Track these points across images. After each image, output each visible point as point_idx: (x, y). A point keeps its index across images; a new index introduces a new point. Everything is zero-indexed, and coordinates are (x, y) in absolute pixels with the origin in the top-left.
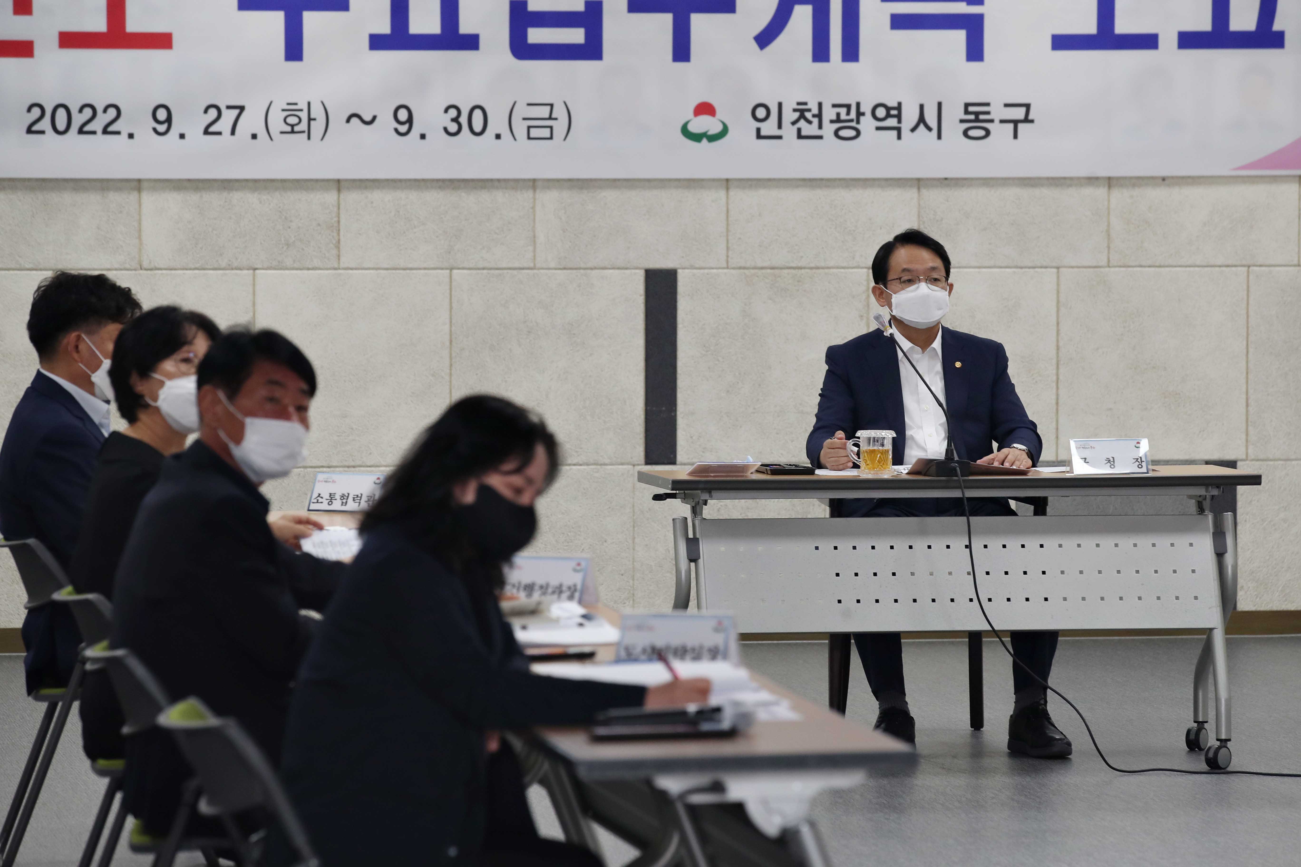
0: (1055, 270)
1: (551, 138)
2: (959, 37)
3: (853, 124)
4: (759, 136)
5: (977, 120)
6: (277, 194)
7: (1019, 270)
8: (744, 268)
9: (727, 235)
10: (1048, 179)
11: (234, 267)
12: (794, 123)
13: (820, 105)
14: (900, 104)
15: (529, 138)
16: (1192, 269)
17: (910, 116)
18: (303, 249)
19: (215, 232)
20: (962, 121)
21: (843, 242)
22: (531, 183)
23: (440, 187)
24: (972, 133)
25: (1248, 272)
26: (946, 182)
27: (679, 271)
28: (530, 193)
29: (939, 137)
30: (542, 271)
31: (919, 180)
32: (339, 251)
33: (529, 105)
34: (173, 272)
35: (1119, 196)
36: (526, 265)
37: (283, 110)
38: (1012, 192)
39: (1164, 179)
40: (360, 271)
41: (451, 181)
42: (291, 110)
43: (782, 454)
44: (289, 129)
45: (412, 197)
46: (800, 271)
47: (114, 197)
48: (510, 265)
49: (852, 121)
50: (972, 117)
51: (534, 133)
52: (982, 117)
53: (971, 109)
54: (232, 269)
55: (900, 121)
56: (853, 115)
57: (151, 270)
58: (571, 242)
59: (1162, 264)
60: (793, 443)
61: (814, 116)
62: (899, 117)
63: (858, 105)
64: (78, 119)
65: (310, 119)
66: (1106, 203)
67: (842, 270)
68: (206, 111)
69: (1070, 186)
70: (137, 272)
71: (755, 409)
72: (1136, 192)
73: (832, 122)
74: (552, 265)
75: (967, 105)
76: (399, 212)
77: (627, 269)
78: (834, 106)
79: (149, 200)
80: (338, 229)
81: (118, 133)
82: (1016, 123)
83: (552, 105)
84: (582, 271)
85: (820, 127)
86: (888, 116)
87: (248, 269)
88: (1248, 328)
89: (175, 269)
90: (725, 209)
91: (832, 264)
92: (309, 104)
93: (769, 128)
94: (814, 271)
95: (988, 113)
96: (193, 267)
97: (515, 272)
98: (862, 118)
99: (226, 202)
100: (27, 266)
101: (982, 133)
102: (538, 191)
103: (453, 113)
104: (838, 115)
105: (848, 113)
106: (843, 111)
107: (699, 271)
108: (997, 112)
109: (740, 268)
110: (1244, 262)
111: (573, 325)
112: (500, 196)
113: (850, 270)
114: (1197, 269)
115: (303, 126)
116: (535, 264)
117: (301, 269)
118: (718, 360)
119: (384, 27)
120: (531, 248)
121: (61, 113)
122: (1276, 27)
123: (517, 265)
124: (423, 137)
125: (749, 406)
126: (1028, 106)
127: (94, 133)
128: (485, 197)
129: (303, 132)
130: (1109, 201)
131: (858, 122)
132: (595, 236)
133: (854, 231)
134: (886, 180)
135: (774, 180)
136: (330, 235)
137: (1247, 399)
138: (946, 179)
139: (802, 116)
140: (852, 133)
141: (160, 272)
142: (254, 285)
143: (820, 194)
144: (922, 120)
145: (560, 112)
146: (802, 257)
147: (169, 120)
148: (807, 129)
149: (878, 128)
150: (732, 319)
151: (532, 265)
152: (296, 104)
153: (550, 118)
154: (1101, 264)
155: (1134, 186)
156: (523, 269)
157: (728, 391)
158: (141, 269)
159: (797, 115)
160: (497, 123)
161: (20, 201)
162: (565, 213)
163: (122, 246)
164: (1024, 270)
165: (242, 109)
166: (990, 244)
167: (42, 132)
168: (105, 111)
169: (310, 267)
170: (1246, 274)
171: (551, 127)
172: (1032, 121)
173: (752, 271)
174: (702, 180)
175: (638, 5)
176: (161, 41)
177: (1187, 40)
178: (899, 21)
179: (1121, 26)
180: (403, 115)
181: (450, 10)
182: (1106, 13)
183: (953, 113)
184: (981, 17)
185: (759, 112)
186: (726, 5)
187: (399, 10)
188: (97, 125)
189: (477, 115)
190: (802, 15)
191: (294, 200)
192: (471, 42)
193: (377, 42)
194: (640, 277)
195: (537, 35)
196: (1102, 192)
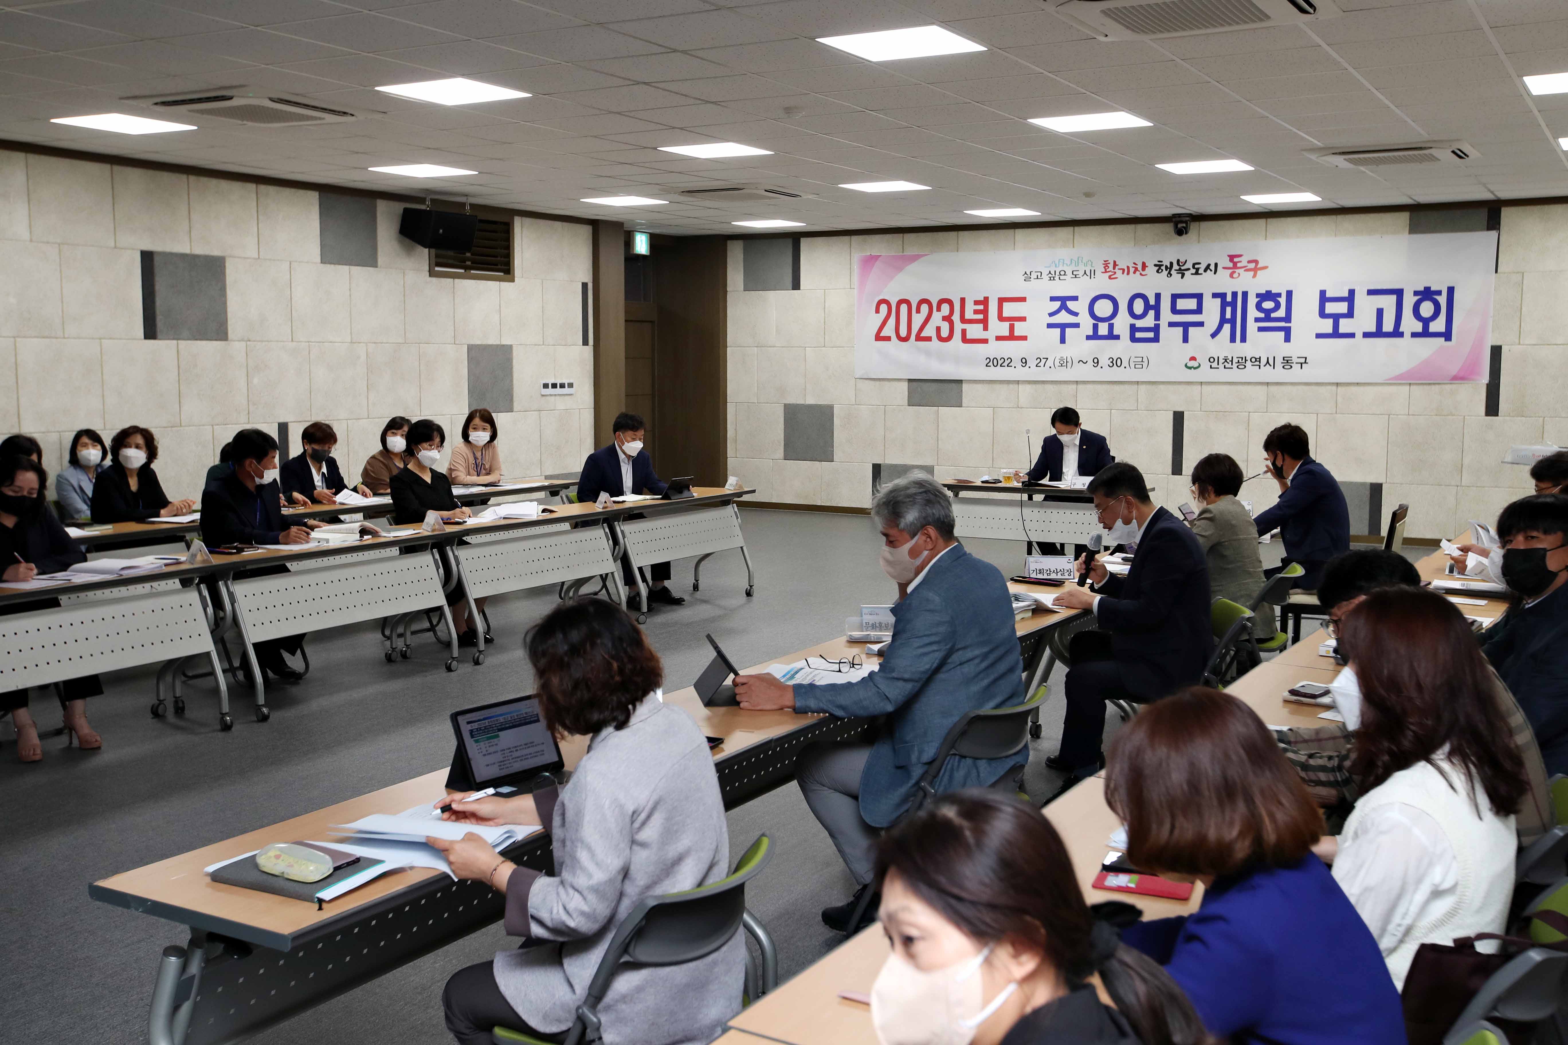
0: (1316, 414)
1: (1142, 368)
2: (1282, 334)
3: (1244, 364)
4: (1211, 367)
5: (1287, 362)
6: (1058, 385)
8: (1206, 411)
9: (1201, 400)
10: (1314, 383)
11: (1045, 408)
12: (1223, 363)
13: (1232, 357)
14: (1260, 357)
15: (1135, 368)
17: (1264, 361)
19: (1040, 397)
20: (1282, 363)
21: (1240, 403)
22: (1136, 383)
23: (1108, 384)
24: (1285, 367)
26: (1277, 384)
27: (1185, 412)
28: (1135, 386)
29: (1274, 368)
30: (1140, 411)
31: (1268, 383)
33: (1135, 357)
35: (1341, 389)
37: (1059, 359)
38: (1301, 388)
39: (1357, 384)
41: (1111, 382)
42: (1062, 359)
44: (1061, 365)
45: (1099, 387)
46: (1225, 413)
47: (1011, 386)
48: (1130, 409)
51: (1137, 366)
52: (1289, 362)
55: (1260, 363)
56: (1244, 361)
57: (1021, 408)
58: (1149, 402)
59: (1356, 413)
61: (1230, 361)
62: (1260, 361)
63: (1245, 357)
64: (1000, 362)
65: (1067, 362)
67: (1240, 413)
68: (1037, 360)
69: (1322, 385)
70: (1017, 409)
72: (1347, 388)
73: (1236, 363)
74: (1143, 409)
75: (1284, 358)
76: (1095, 391)
77: (1167, 411)
78: (1237, 358)
79: (1021, 387)
80: (1076, 396)
81: (1012, 366)
82: (1301, 364)
83: (1143, 357)
84: (1152, 411)
85: (1232, 364)
86: (1256, 361)
88: (1388, 436)
89: (1028, 408)
90: (1200, 392)
91: (1236, 411)
92: (1067, 357)
93: (1215, 365)
94: (1230, 413)
95: (1292, 360)
96: (1033, 407)
97: (1131, 411)
98: (1247, 362)
99: (1043, 388)
100: (986, 407)
101: (1289, 367)
102: (1138, 385)
103: (1111, 360)
105: (1242, 360)
106: (1240, 360)
107: (1191, 412)
108: (1295, 360)
110: (1387, 414)
111: (1149, 429)
112: (1126, 386)
113: (1242, 413)
114: (1369, 415)
115: (1065, 364)
116: (1137, 409)
118: (1196, 442)
119: (1091, 333)
120: (1136, 403)
121: (995, 360)
122: (1401, 330)
123: (1132, 409)
124: (1102, 367)
126: (1306, 358)
127: (1005, 366)
128: (1122, 387)
129: (1065, 366)
130: (1337, 391)
132: (1157, 400)
133: (1244, 400)
134: (1256, 383)
135: (1217, 382)
136: (1074, 398)
138: (1277, 382)
139: (1226, 360)
140: (1243, 367)
141: (1024, 409)
143: (1233, 387)
144: (1268, 362)
145: (1145, 360)
146: (1226, 408)
147: (1026, 362)
148: (1227, 365)
149: (1252, 365)
150: (1201, 428)
152: (1063, 357)
153: (1142, 362)
154: (1333, 413)
155: (1346, 386)
156: (1134, 410)
159: (1224, 361)
160: (1125, 363)
161: (985, 387)
162: (1148, 392)
163: (1013, 401)
164: (1304, 414)
165: (1047, 359)
166: (1292, 405)
167: (990, 366)
168: (1007, 360)
170: (1388, 418)
171: (1142, 365)
172: (1307, 363)
173: (1209, 412)
174: (1193, 382)
175: (1171, 324)
176: (1024, 338)
177: (1366, 335)
178: (1261, 329)
179: (1342, 330)
180: (1096, 361)
181: (1111, 327)
182: (1336, 326)
183: (1279, 360)
184: (1290, 328)
185: (1211, 360)
186: (1201, 324)
187: (1095, 327)
188: (1005, 364)
189: (1119, 361)
190: (1227, 327)
191: (1064, 387)
192: (1117, 337)
193: (1088, 338)
194: (1172, 413)
195: (1138, 335)
196: (1334, 388)
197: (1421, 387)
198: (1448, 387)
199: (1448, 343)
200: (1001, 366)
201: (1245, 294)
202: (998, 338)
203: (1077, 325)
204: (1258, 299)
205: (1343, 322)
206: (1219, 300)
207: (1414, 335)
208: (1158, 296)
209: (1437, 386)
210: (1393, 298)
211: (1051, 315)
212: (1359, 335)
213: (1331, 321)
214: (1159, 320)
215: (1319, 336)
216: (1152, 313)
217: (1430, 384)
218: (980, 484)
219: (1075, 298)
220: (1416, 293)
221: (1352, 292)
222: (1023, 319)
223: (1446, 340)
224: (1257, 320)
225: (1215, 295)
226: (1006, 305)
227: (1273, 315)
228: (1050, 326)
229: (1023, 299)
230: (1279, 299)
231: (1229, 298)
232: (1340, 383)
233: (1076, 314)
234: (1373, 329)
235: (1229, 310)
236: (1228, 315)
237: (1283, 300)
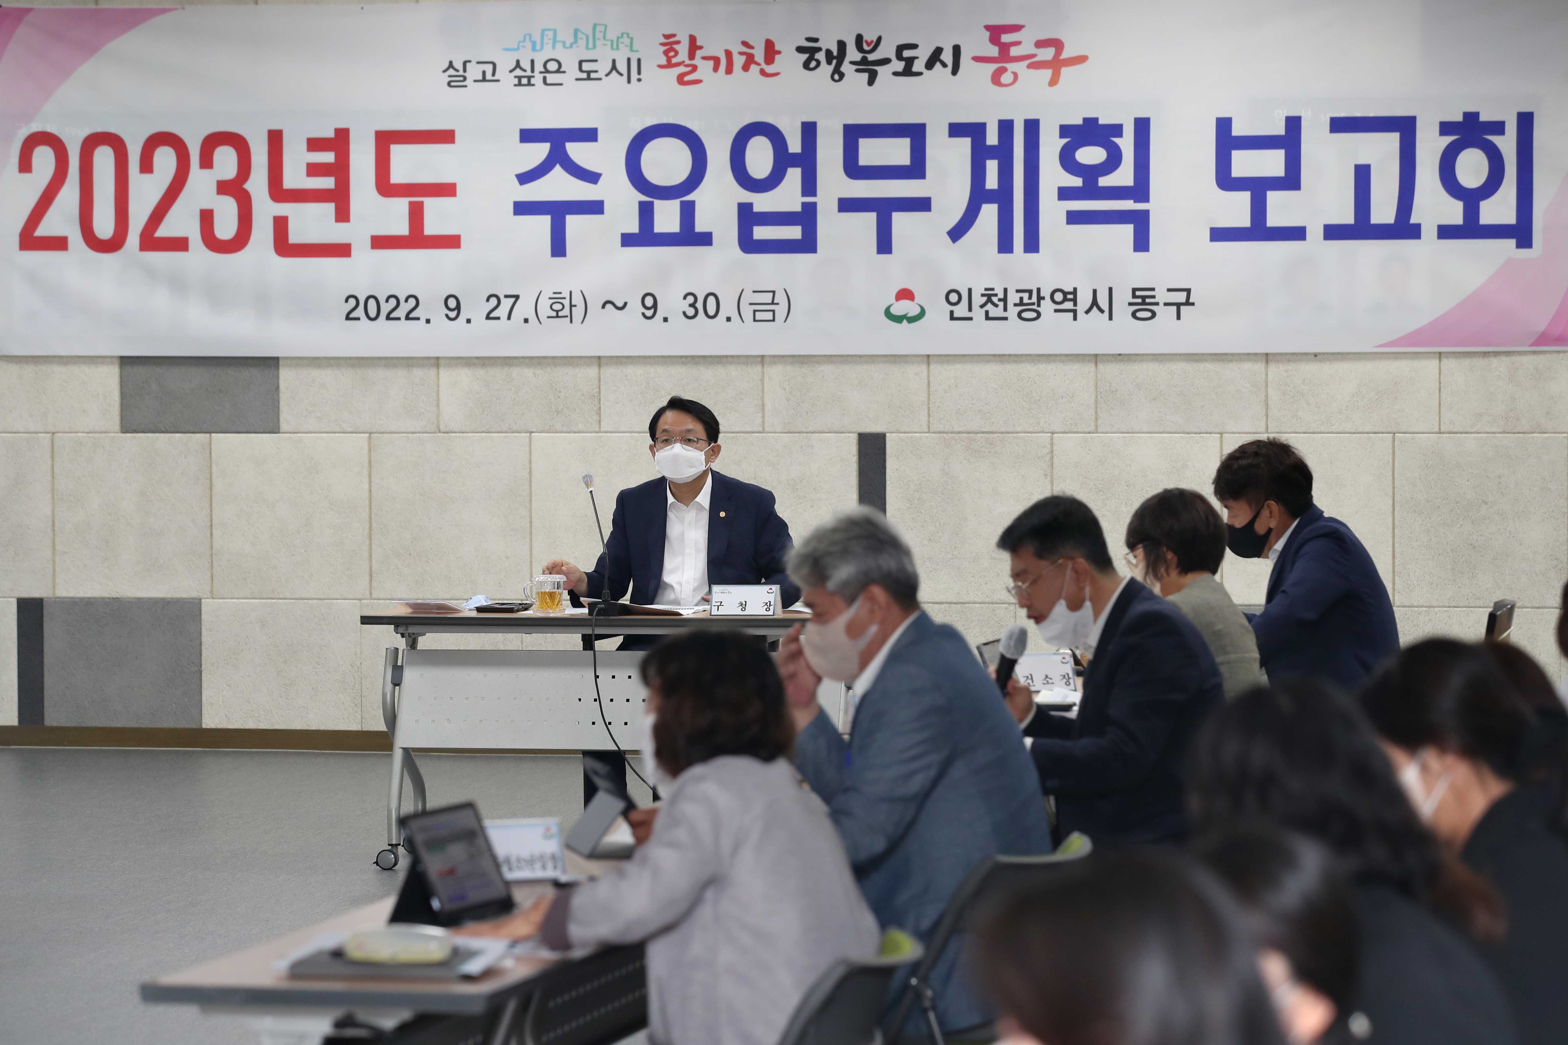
0: (1218, 435)
1: (774, 320)
2: (1127, 231)
3: (1035, 307)
4: (952, 318)
5: (1144, 303)
6: (549, 369)
7: (1187, 435)
8: (944, 433)
9: (929, 403)
10: (1211, 354)
11: (514, 430)
12: (982, 306)
13: (1006, 290)
14: (1075, 289)
15: (755, 320)
16: (1342, 435)
17: (1084, 300)
18: (570, 415)
19: (498, 401)
20: (1130, 304)
21: (1029, 410)
22: (760, 359)
23: (683, 363)
24: (1139, 315)
25: (1394, 438)
26: (1120, 357)
27: (888, 435)
28: (759, 368)
29: (1111, 318)
30: (770, 434)
31: (1096, 356)
32: (600, 417)
33: (754, 292)
34: (465, 434)
35: (1276, 371)
36: (755, 429)
37: (550, 298)
38: (1178, 367)
39: (1316, 355)
40: (617, 434)
41: (693, 357)
42: (556, 298)
43: (977, 595)
44: (554, 314)
45: (660, 371)
46: (992, 435)
47: (418, 373)
48: (743, 430)
49: (1033, 304)
50: (1140, 300)
51: (759, 316)
52: (1148, 300)
53: (1138, 293)
54: (512, 432)
55: (1075, 304)
56: (1034, 299)
57: (447, 433)
58: (793, 409)
59: (1315, 431)
60: (987, 585)
61: (1000, 300)
62: (1075, 301)
63: (1039, 290)
64: (386, 308)
65: (571, 306)
66: (1264, 376)
67: (1029, 435)
68: (488, 300)
69: (1231, 361)
70: (437, 434)
71: (953, 555)
72: (1291, 367)
73: (1015, 305)
74: (779, 430)
75: (1134, 290)
76: (648, 384)
77: (842, 433)
78: (1018, 291)
79: (446, 375)
80: (599, 398)
81: (418, 319)
82: (1178, 305)
83: (774, 292)
84: (804, 435)
85: (1005, 309)
86: (1065, 299)
87: (526, 433)
88: (1394, 488)
89: (467, 433)
90: (926, 381)
91: (1019, 429)
92: (571, 292)
93: (961, 310)
94: (1004, 435)
95: (1154, 297)
96: (480, 431)
97: (747, 435)
98: (1042, 302)
99: (507, 376)
100: (349, 430)
101: (1149, 314)
102: (766, 366)
103: (691, 299)
104: (1021, 299)
105: (1030, 298)
106: (1025, 296)
107: (904, 435)
108: (1161, 296)
109: (940, 432)
110: (1389, 430)
111: (796, 481)
112: (734, 371)
113: (1036, 435)
114: (1347, 435)
115: (566, 311)
116: (764, 429)
117: (569, 433)
118: (921, 513)
119: (633, 227)
120: (760, 415)
121: (372, 303)
122: (1413, 220)
123: (748, 429)
124: (665, 320)
125: (948, 553)
126: (1188, 291)
127: (399, 319)
128: (721, 371)
129: (567, 316)
130: (1267, 375)
131: (1039, 305)
132: (814, 405)
133: (1039, 400)
134: (1067, 355)
135: (969, 355)
136: (592, 403)
137: (1394, 552)
138: (1120, 355)
139: (989, 300)
140: (1034, 315)
141: (454, 434)
142: (530, 446)
143: (1011, 368)
144: (1095, 303)
145: (781, 298)
146: (993, 423)
147: (458, 307)
148: (994, 312)
149: (1056, 311)
150: (933, 477)
151: (761, 429)
152: (561, 293)
153: (773, 303)
154: (1259, 430)
155: (1289, 361)
156: (754, 432)
157: (930, 540)
158: (440, 432)
159: (985, 299)
160: (728, 308)
161: (343, 375)
162: (789, 385)
163: (423, 413)
164: (1191, 435)
165: (517, 297)
166: (1160, 412)
167: (358, 319)
168: (406, 301)
169: (576, 430)
170: (1391, 439)
171: (774, 311)
172: (1193, 304)
173: (950, 435)
174: (907, 356)
175: (847, 205)
176: (452, 242)
177: (1333, 232)
178: (1074, 218)
179: (1273, 220)
180: (649, 301)
181: (688, 212)
182: (1259, 209)
183: (1123, 297)
184: (1146, 213)
185: (952, 297)
186: (922, 205)
187: (646, 212)
188: (401, 312)
189: (711, 302)
190: (989, 213)
191: (563, 374)
192: (705, 239)
193: (628, 240)
194: (853, 440)
195: (761, 233)
196: (1260, 367)
197: (1466, 362)
198: (1528, 361)
199: (1524, 252)
200: (388, 318)
201: (1032, 127)
202: (380, 242)
203: (595, 207)
204: (1065, 140)
205: (1273, 197)
206: (965, 144)
207: (1446, 232)
208: (809, 130)
209: (1504, 359)
210: (1393, 140)
211: (525, 178)
212: (1315, 232)
213: (1244, 197)
214: (814, 194)
215: (1219, 235)
216: (794, 175)
217: (1486, 354)
218: (474, 614)
219: (589, 135)
220: (1446, 128)
221: (1294, 124)
222: (447, 190)
223: (1519, 246)
224: (1065, 194)
225: (956, 130)
226: (397, 151)
227: (1104, 181)
228: (522, 208)
229: (446, 137)
230: (1116, 140)
231: (992, 138)
232: (1274, 354)
233: (592, 177)
234: (1348, 217)
235: (992, 167)
236: (992, 182)
237: (1126, 144)
